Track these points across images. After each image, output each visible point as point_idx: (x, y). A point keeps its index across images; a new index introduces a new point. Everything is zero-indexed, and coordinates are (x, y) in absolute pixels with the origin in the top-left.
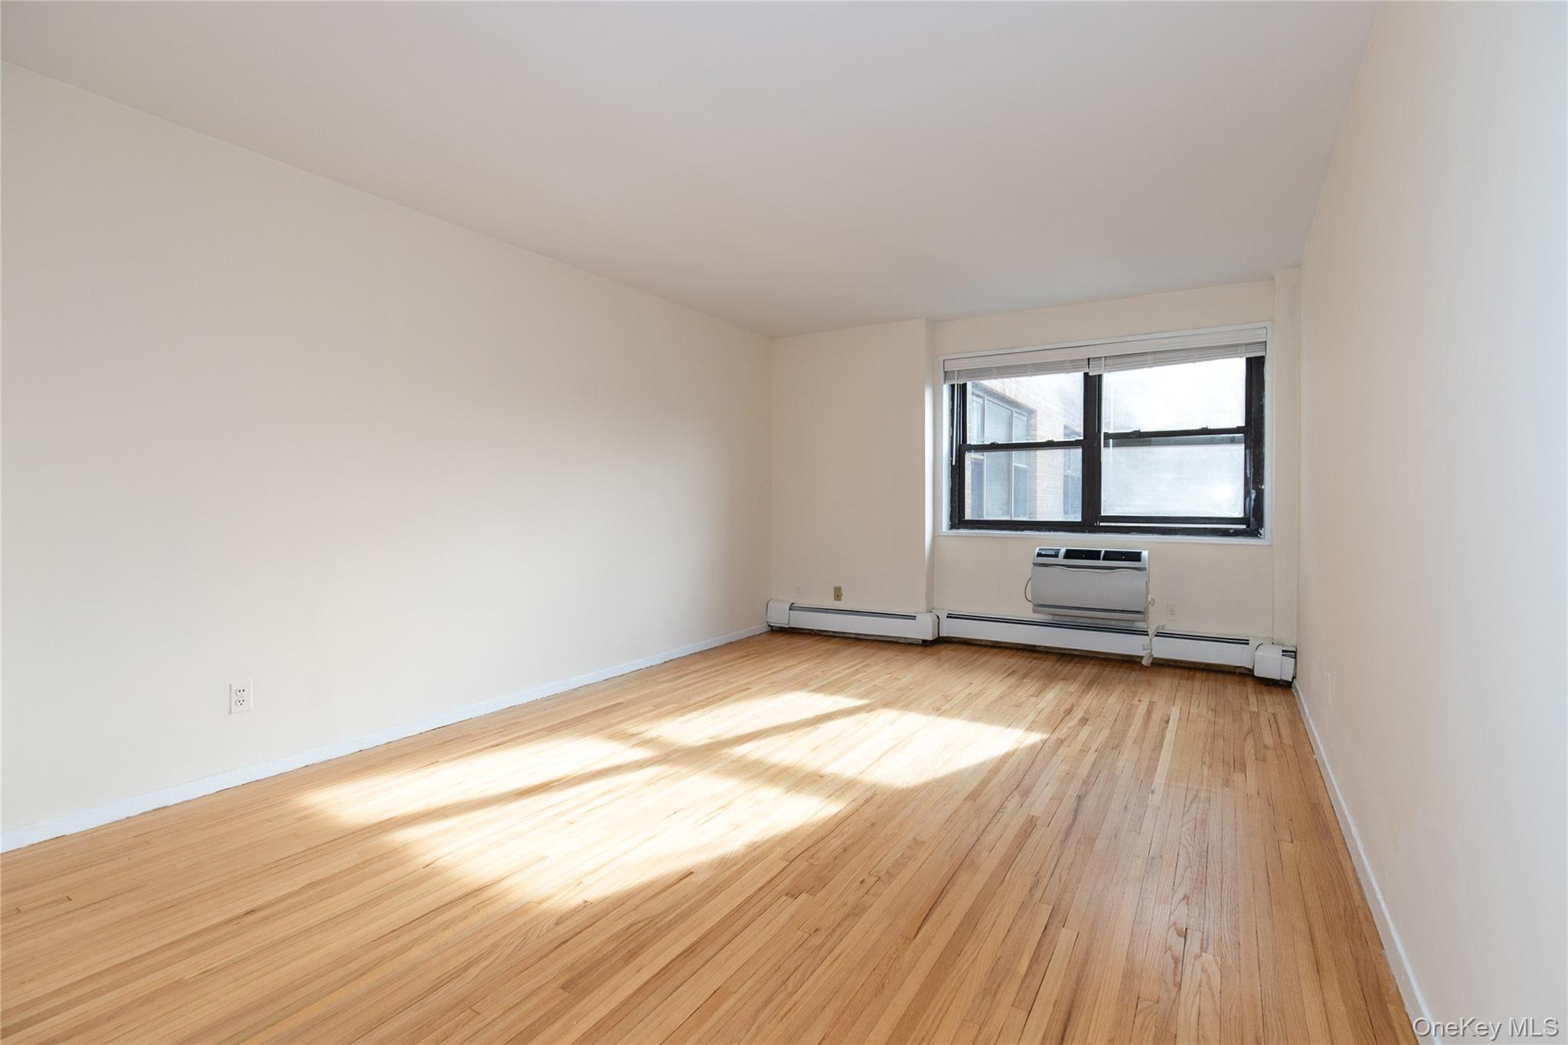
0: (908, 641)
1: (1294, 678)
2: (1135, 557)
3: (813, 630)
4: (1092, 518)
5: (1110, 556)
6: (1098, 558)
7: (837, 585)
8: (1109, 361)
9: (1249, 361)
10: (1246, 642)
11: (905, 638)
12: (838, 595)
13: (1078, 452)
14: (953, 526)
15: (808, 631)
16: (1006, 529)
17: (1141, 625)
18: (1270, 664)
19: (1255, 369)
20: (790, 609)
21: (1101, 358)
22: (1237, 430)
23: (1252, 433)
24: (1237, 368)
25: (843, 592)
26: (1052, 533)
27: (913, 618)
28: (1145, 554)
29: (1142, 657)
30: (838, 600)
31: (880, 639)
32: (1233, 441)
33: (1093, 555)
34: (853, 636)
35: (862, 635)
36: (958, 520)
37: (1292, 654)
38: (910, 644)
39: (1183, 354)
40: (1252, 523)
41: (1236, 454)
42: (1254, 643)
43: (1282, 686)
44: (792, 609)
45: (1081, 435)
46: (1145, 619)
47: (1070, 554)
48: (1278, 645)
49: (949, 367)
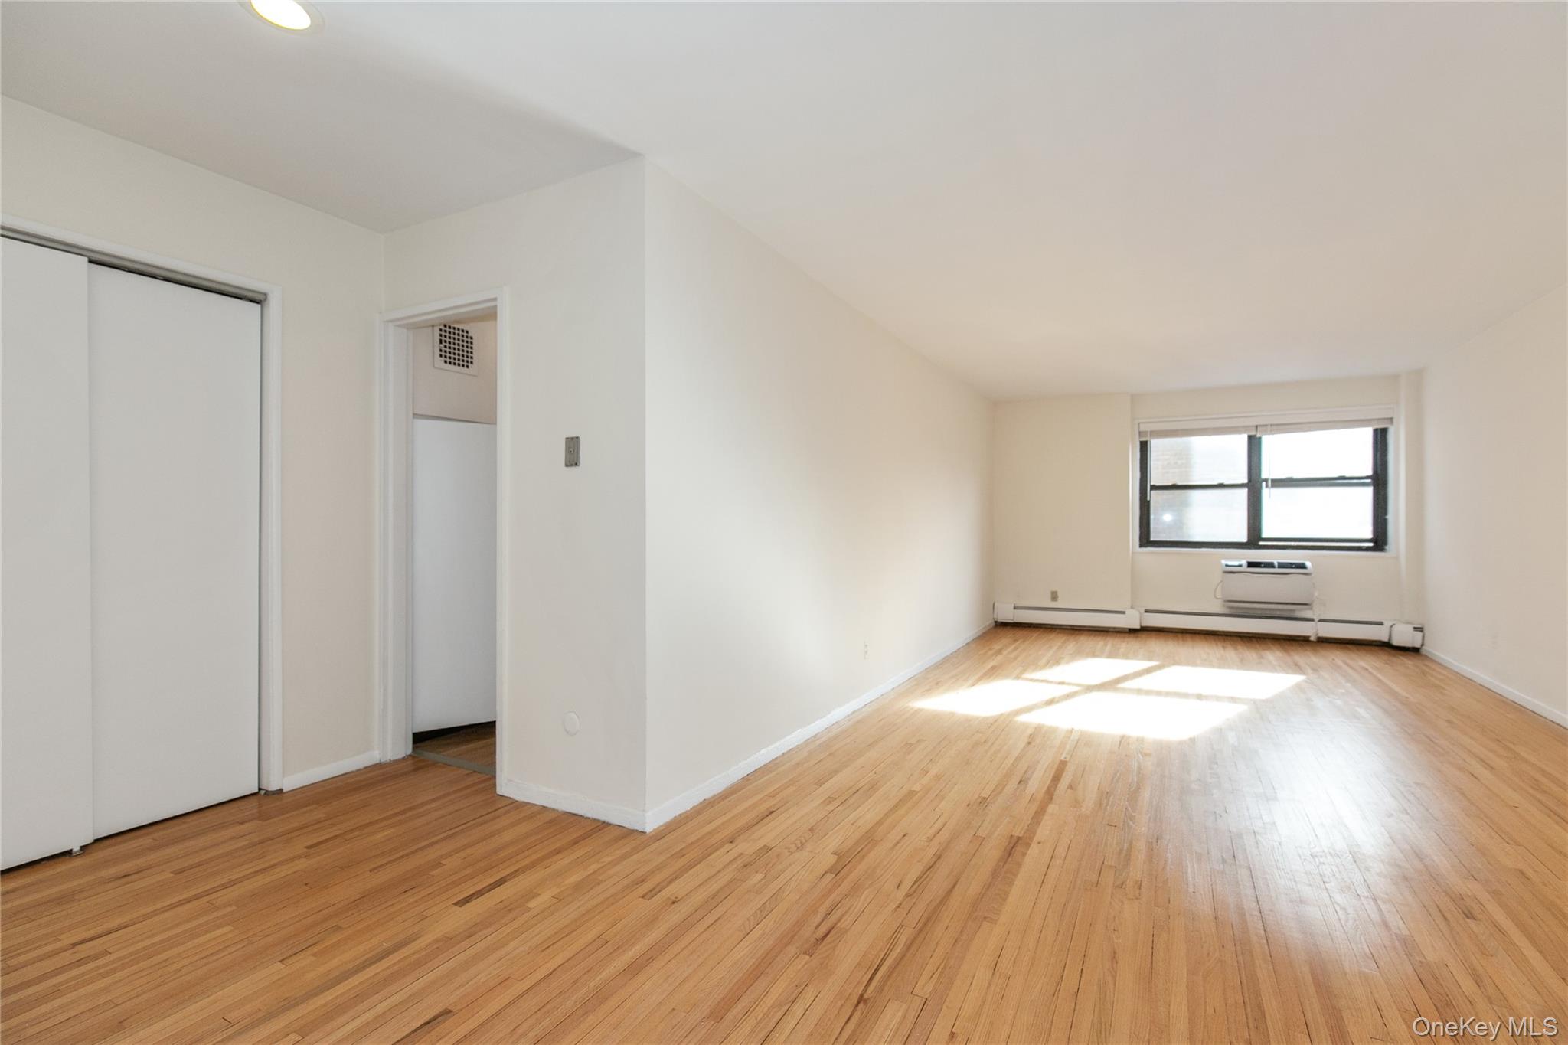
0: (1116, 630)
1: (1422, 645)
2: (1302, 566)
3: (1034, 624)
4: (1255, 539)
5: (1281, 565)
6: (1274, 567)
7: (1054, 590)
8: (1274, 428)
9: (1376, 431)
10: (1381, 624)
11: (1113, 627)
12: (1054, 596)
13: (1244, 492)
14: (1141, 546)
15: (1027, 625)
17: (1308, 614)
18: (1403, 636)
19: (1381, 439)
21: (1266, 425)
22: (1367, 478)
23: (1379, 481)
24: (1366, 435)
25: (1059, 594)
26: (1224, 550)
27: (1124, 613)
28: (1308, 564)
29: (1309, 637)
30: (1054, 601)
31: (1093, 629)
32: (1365, 485)
33: (1271, 565)
34: (1069, 628)
35: (1075, 626)
36: (1145, 540)
37: (1419, 630)
38: (1118, 632)
40: (1379, 541)
41: (1368, 493)
42: (1387, 624)
43: (1415, 651)
44: (1015, 608)
45: (1245, 481)
46: (1311, 609)
47: (1251, 565)
48: (1409, 623)
49: (1143, 428)
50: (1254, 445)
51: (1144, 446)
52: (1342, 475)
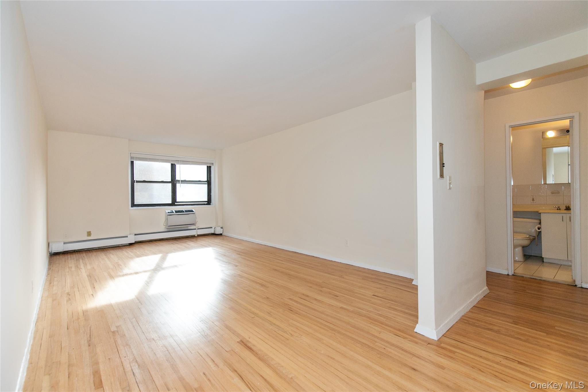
0: (123, 245)
1: (223, 232)
2: (192, 211)
3: (75, 250)
4: (174, 202)
5: (186, 211)
6: (184, 212)
7: (89, 231)
8: (182, 162)
9: (208, 167)
10: (212, 228)
11: (122, 244)
12: (89, 234)
13: (170, 184)
14: (132, 207)
15: (72, 251)
16: (150, 206)
17: (194, 227)
18: (218, 231)
19: (209, 169)
20: (64, 244)
22: (206, 181)
23: (209, 182)
25: (92, 233)
26: (164, 207)
27: (127, 237)
28: (194, 210)
29: (195, 235)
30: (89, 236)
31: (111, 247)
32: (205, 184)
33: (182, 211)
34: (98, 248)
35: (102, 247)
36: (133, 205)
37: (222, 228)
38: (124, 246)
39: (195, 163)
40: (209, 202)
41: (206, 186)
42: (213, 228)
43: (221, 234)
44: (64, 243)
45: (170, 180)
46: (195, 225)
47: (176, 212)
48: (219, 226)
49: (133, 155)
50: (173, 167)
51: (132, 163)
52: (200, 180)
